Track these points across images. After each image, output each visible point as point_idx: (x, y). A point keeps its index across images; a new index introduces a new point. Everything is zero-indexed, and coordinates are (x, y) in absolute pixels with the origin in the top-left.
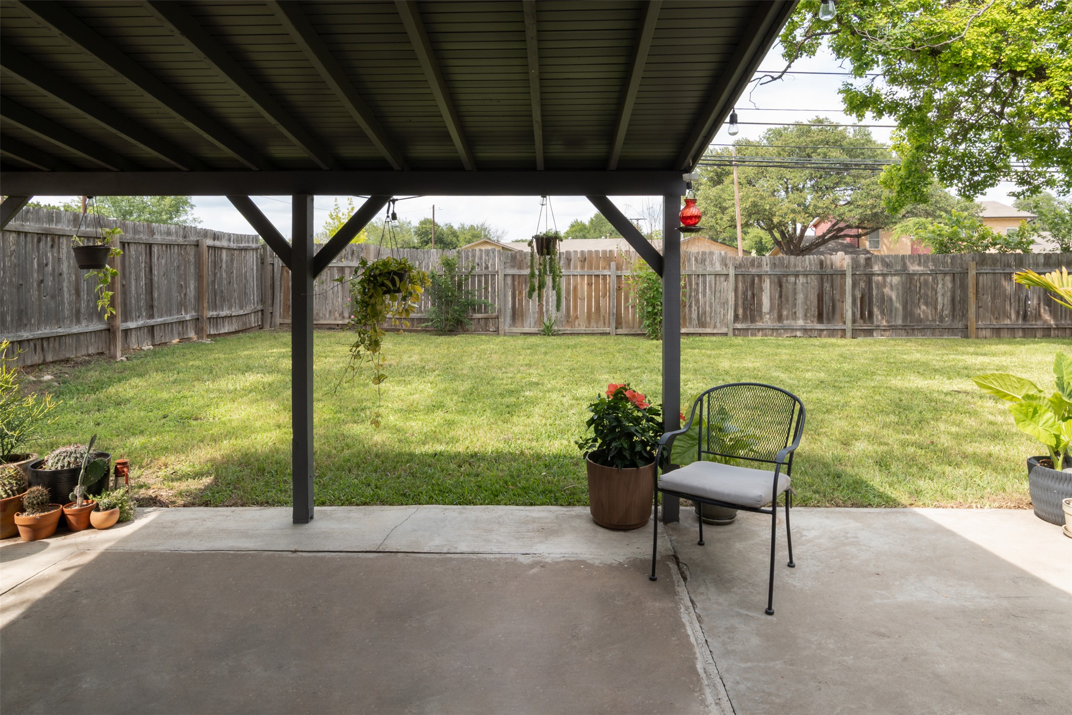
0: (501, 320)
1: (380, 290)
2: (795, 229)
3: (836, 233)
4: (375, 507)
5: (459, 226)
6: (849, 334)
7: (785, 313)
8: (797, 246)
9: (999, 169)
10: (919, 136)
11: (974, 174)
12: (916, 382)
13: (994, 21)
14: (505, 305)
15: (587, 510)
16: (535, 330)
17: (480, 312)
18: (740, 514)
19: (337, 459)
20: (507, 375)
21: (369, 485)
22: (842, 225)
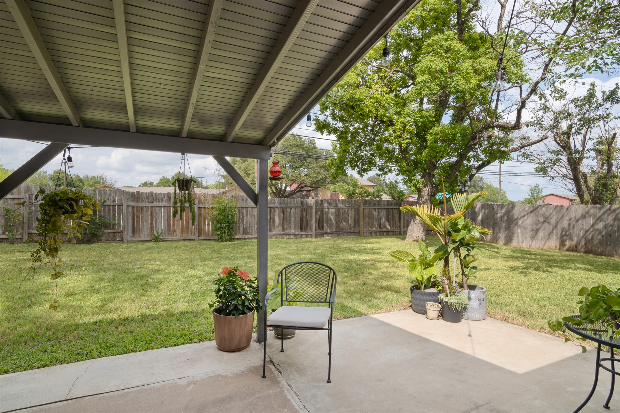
0: (125, 233)
1: (61, 211)
2: (282, 186)
3: (300, 189)
4: (55, 367)
5: (84, 176)
6: (314, 236)
7: (285, 227)
8: (283, 195)
9: (372, 164)
10: (346, 145)
11: (363, 165)
12: (351, 257)
13: (376, 98)
14: (128, 224)
15: (214, 343)
16: (148, 239)
17: (109, 228)
18: (297, 331)
19: (12, 336)
20: (136, 266)
21: (45, 351)
22: (303, 185)
